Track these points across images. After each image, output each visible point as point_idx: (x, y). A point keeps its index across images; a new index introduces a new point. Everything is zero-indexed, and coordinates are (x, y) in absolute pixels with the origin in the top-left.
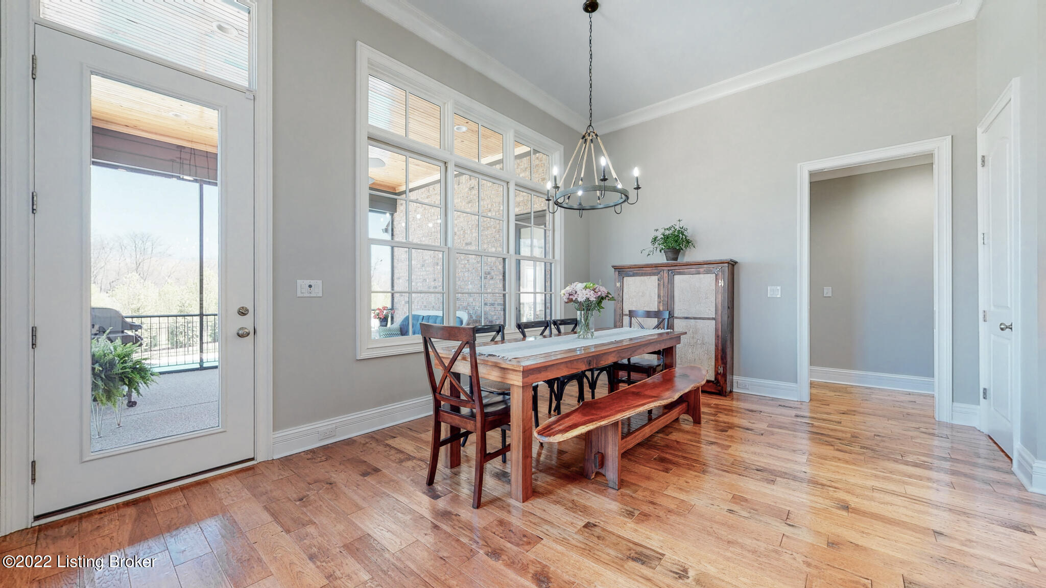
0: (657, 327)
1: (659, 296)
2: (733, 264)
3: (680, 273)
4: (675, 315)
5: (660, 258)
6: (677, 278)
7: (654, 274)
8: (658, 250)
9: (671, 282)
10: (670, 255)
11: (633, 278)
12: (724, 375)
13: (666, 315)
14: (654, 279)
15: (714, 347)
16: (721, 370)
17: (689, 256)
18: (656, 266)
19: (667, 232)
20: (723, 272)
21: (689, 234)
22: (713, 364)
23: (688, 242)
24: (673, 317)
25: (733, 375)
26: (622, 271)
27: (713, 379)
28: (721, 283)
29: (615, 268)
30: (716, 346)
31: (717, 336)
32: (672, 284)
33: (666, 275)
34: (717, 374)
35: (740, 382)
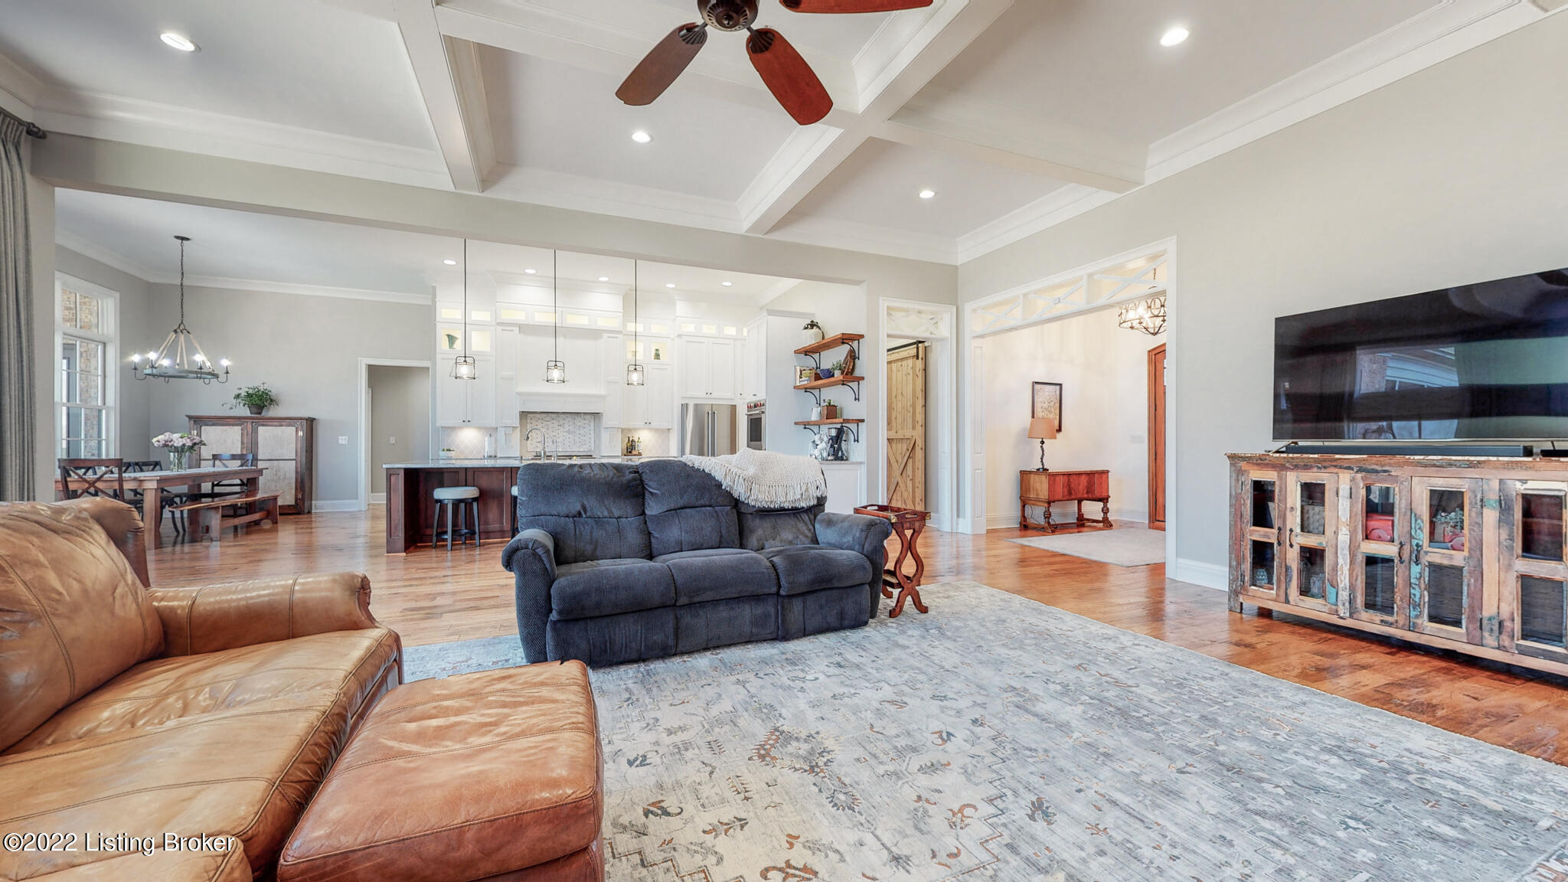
0: (241, 466)
1: (242, 443)
2: (311, 422)
3: (263, 425)
4: (259, 458)
5: (245, 412)
6: (261, 429)
7: (237, 425)
8: (242, 404)
9: (255, 432)
10: (255, 410)
11: (214, 427)
12: (303, 499)
13: (250, 457)
14: (237, 429)
15: (294, 480)
16: (300, 496)
17: (272, 412)
18: (239, 418)
19: (251, 391)
20: (302, 426)
21: (273, 394)
22: (294, 492)
23: (272, 400)
24: (257, 459)
25: (311, 500)
26: (198, 421)
27: (293, 503)
28: (301, 433)
29: (190, 417)
30: (296, 479)
31: (297, 472)
32: (257, 432)
33: (249, 426)
34: (296, 499)
35: (319, 505)
